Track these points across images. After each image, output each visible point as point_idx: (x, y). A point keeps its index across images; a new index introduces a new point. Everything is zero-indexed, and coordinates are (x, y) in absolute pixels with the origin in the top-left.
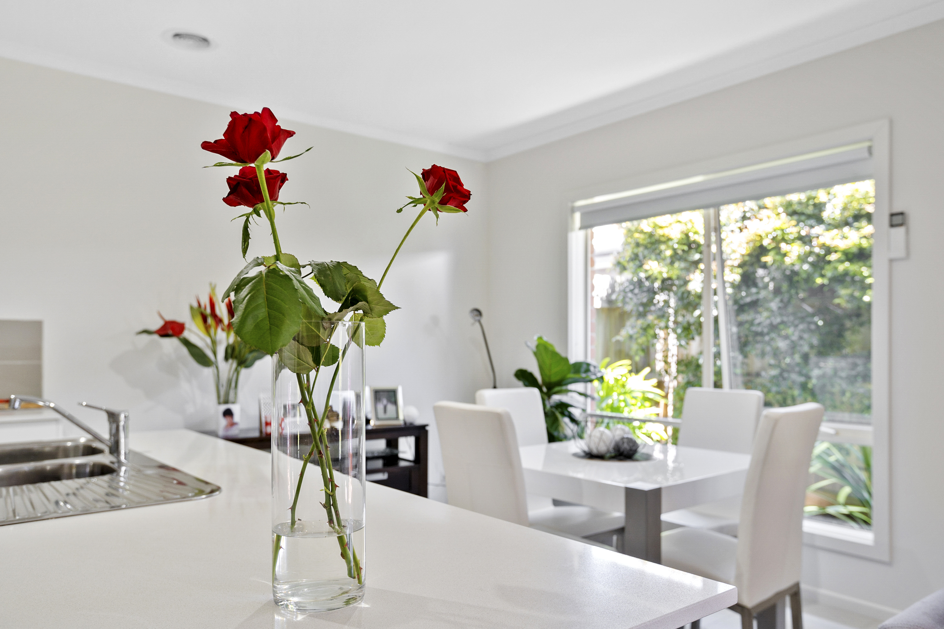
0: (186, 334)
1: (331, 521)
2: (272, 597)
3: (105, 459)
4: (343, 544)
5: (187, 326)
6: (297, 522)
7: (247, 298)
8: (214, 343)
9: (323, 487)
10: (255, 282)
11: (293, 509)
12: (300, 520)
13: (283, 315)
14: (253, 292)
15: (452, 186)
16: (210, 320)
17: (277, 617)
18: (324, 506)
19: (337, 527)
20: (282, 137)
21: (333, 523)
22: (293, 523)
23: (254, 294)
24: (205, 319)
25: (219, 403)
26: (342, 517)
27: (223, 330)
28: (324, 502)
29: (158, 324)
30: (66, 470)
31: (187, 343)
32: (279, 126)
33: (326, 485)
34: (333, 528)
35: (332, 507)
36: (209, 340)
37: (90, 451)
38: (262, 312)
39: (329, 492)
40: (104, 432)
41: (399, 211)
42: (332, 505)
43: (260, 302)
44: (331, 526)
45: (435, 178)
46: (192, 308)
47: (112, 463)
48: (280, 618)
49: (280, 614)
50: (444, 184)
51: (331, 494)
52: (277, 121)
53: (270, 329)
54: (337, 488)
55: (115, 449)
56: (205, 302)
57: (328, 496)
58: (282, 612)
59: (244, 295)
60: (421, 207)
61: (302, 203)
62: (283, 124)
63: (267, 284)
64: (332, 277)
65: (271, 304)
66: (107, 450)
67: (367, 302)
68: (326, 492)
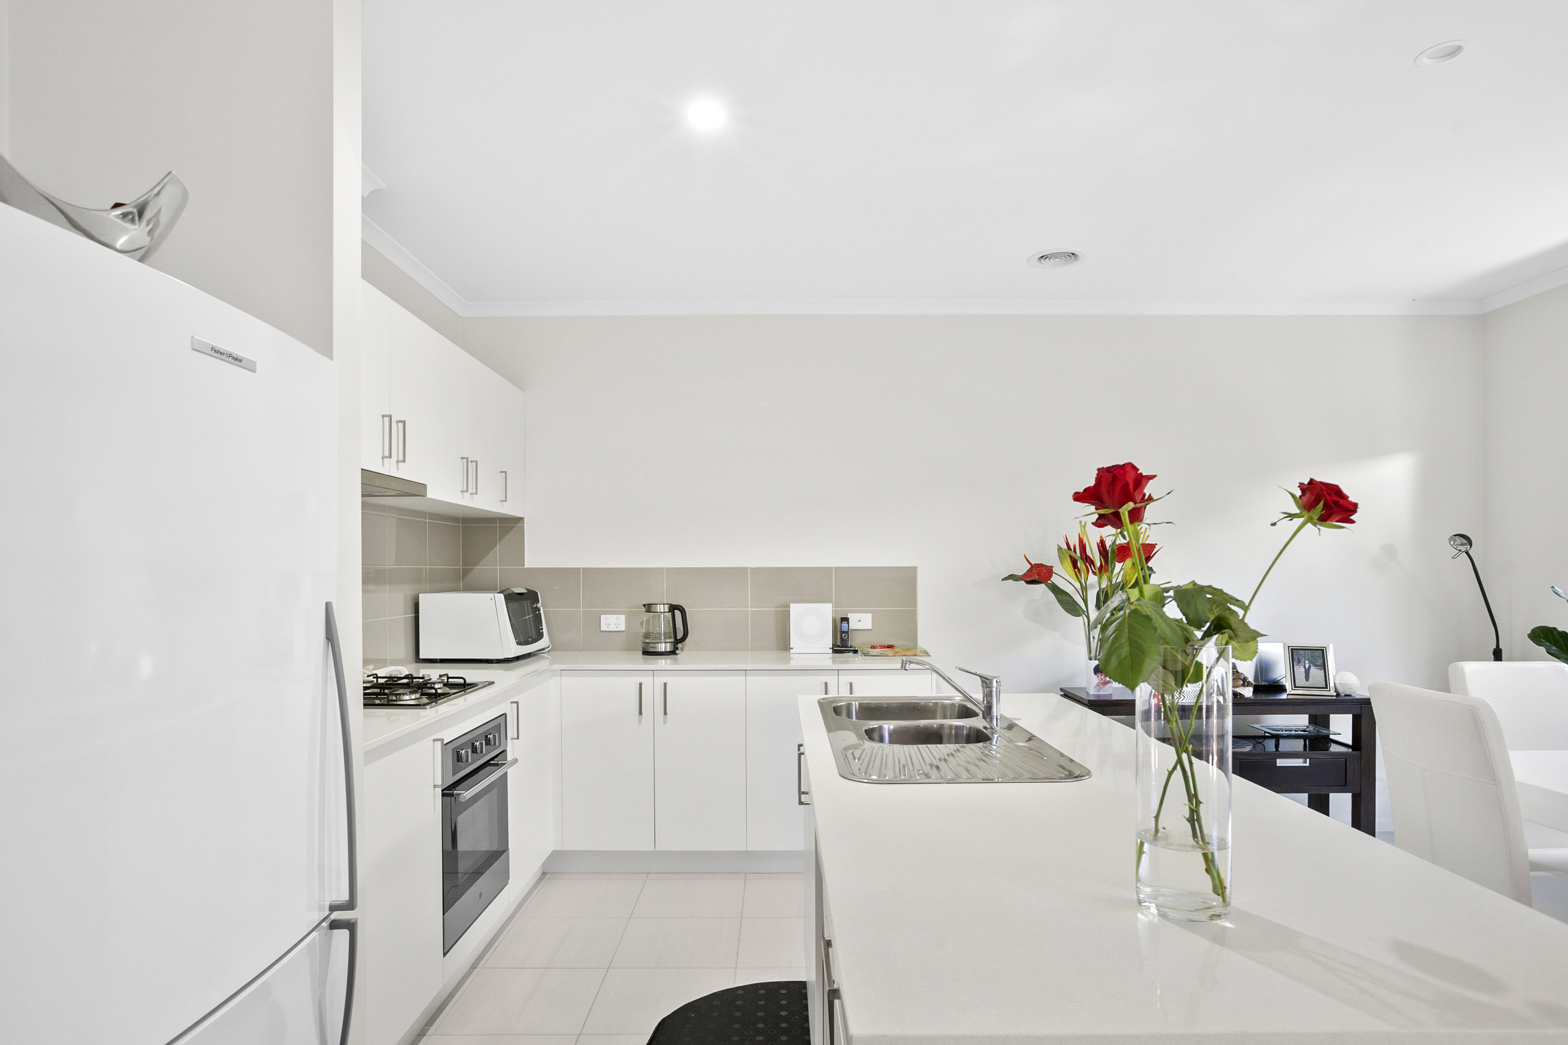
0: (1055, 579)
1: (1195, 835)
2: (1136, 897)
3: (978, 723)
4: (1209, 860)
5: (1054, 570)
6: (1161, 830)
7: (1111, 638)
8: (1084, 589)
9: (1187, 802)
10: (1119, 623)
11: (1157, 817)
12: (1164, 829)
13: (1144, 654)
14: (1117, 632)
15: (1332, 502)
16: (1080, 564)
17: (1139, 915)
18: (1188, 820)
19: (1201, 843)
20: (1144, 482)
21: (1197, 838)
22: (1157, 831)
23: (1117, 635)
24: (1074, 563)
25: (1091, 659)
26: (1206, 831)
27: (1094, 573)
28: (1187, 816)
29: (1023, 568)
30: (946, 731)
31: (1055, 590)
32: (1141, 474)
33: (1190, 800)
34: (1197, 842)
35: (1196, 822)
36: (1078, 586)
37: (966, 713)
38: (1125, 651)
39: (1193, 807)
40: (978, 696)
41: (1274, 524)
42: (1196, 820)
43: (1123, 641)
44: (1195, 841)
45: (1312, 494)
46: (1060, 549)
47: (985, 728)
48: (1143, 917)
49: (1142, 913)
50: (1322, 502)
51: (1195, 809)
52: (1138, 470)
53: (1131, 667)
54: (1201, 804)
55: (988, 712)
56: (1074, 542)
57: (1192, 811)
58: (1145, 912)
59: (1110, 633)
60: (1298, 521)
61: (1167, 523)
62: (1144, 471)
63: (1129, 624)
64: (1195, 605)
65: (1133, 643)
66: (981, 714)
67: (1231, 629)
68: (1190, 807)
